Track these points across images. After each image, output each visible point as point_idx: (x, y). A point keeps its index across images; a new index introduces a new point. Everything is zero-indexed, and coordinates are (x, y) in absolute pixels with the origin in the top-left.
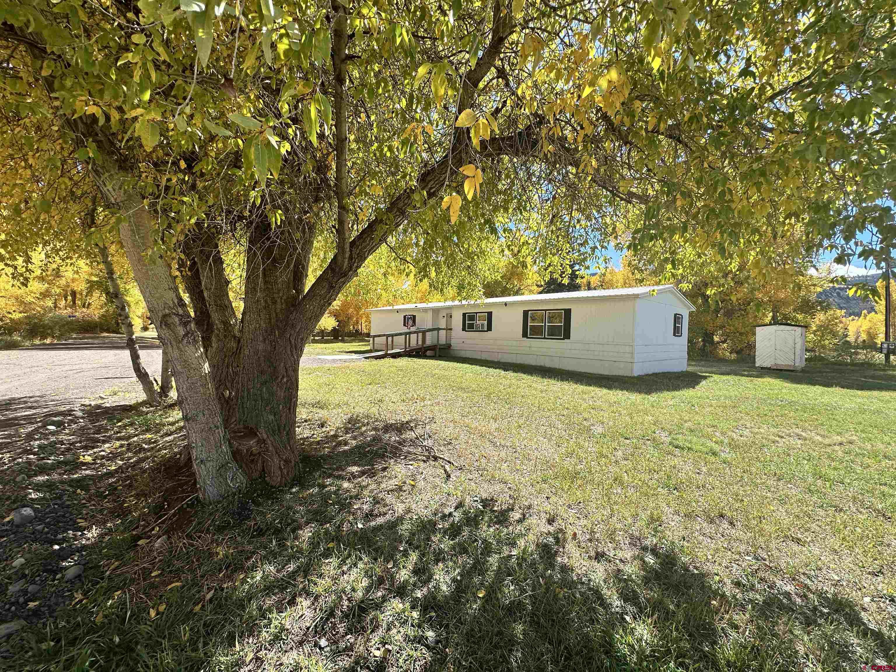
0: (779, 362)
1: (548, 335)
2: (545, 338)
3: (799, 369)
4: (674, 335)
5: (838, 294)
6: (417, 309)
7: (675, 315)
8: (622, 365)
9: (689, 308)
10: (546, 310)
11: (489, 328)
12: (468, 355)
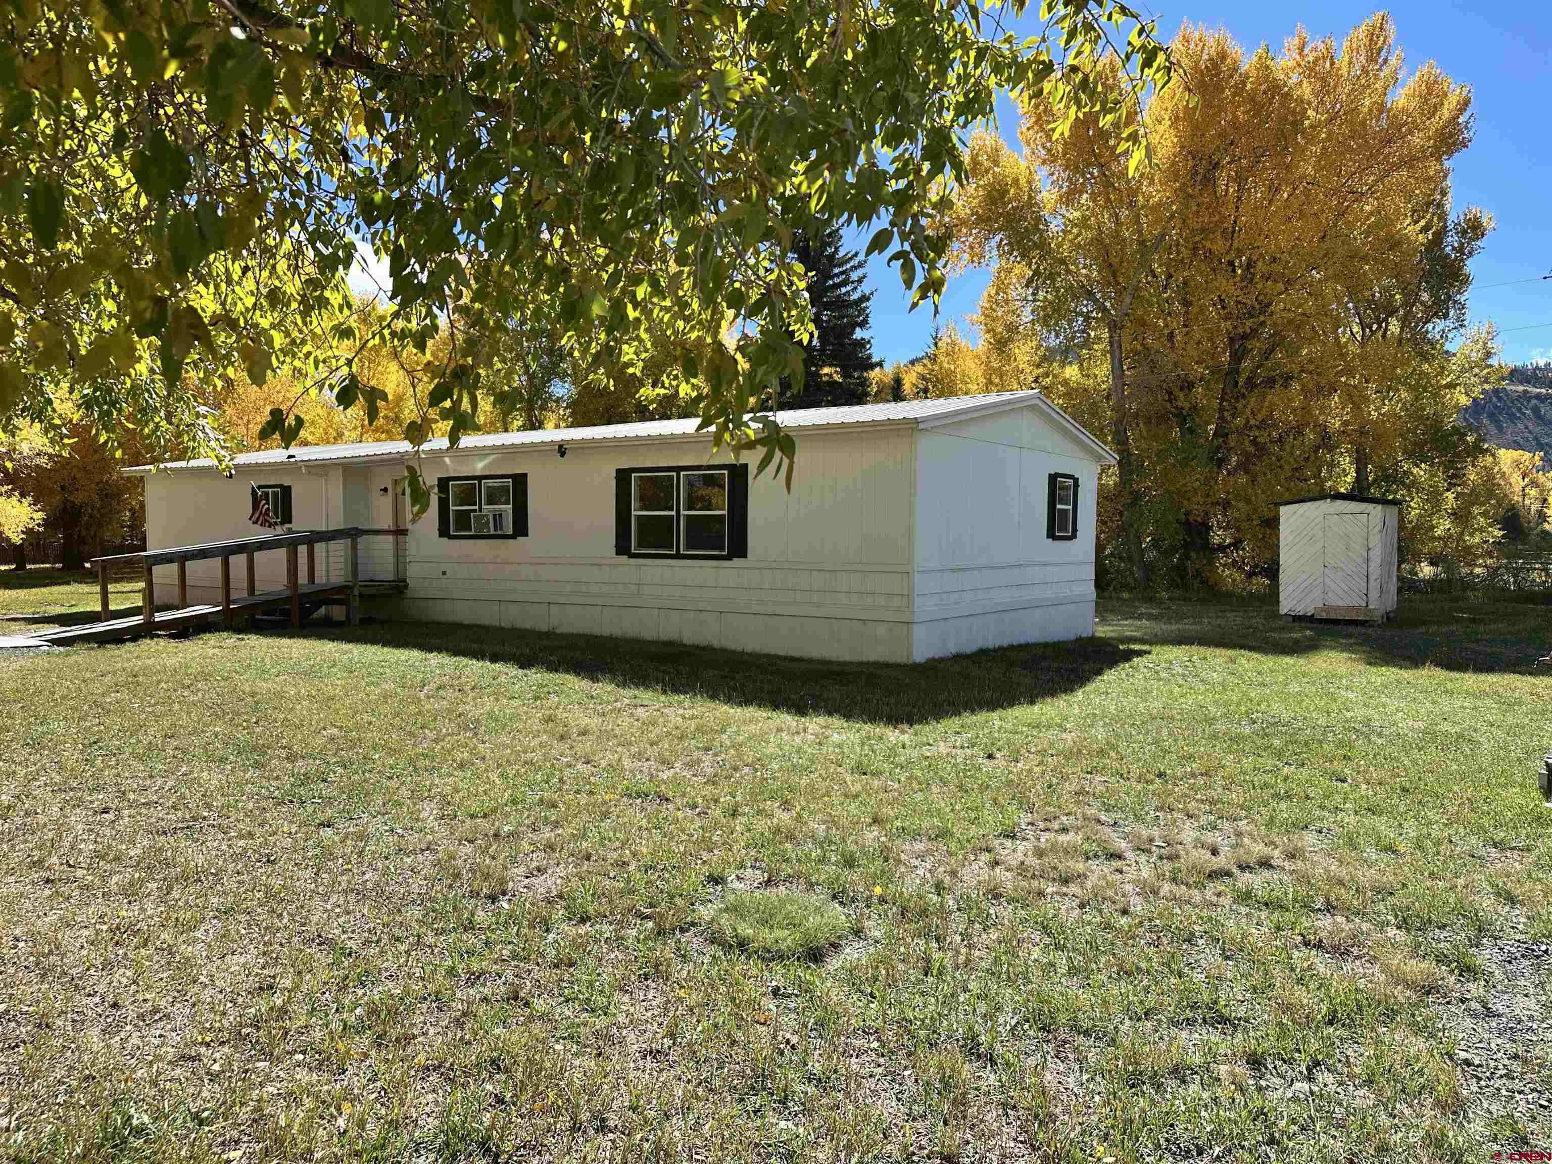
0: (1334, 600)
1: (689, 546)
2: (678, 556)
3: (1377, 617)
4: (1051, 535)
5: (1536, 411)
6: (292, 466)
7: (1053, 478)
8: (881, 631)
9: (1099, 458)
10: (679, 469)
11: (521, 528)
12: (463, 614)
